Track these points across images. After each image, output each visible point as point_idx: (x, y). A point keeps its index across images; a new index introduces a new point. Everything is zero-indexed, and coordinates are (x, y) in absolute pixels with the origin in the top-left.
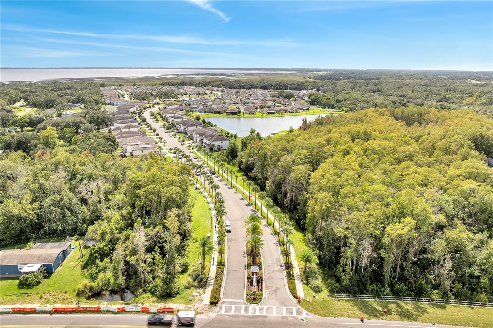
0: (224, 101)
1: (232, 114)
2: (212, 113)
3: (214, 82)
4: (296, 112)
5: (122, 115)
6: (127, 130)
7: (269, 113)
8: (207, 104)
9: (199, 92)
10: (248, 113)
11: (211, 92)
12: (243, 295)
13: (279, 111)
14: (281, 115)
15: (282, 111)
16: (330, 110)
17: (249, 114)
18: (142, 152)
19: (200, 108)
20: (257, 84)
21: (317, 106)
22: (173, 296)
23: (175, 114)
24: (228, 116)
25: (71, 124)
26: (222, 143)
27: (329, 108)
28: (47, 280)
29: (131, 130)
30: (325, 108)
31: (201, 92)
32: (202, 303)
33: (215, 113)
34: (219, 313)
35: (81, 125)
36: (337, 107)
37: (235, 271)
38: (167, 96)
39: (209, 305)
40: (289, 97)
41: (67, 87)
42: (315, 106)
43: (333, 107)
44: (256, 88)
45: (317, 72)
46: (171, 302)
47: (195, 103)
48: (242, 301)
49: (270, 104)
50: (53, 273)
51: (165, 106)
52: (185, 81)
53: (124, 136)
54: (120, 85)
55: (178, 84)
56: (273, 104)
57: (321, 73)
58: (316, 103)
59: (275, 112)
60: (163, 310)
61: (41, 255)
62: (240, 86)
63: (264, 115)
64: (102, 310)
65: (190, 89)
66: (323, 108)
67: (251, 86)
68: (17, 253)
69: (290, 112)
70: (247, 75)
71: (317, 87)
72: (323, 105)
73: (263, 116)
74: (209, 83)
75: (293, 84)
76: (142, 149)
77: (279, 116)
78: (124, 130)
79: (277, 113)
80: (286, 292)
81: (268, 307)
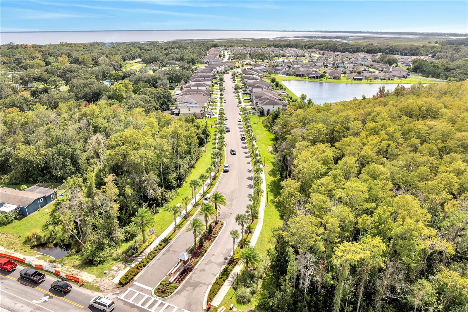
0: (316, 64)
1: (314, 77)
2: (295, 76)
3: (319, 45)
4: (389, 79)
5: (204, 74)
6: (196, 88)
7: (355, 79)
8: (295, 66)
9: (297, 54)
10: (332, 77)
11: (310, 55)
12: (158, 283)
13: (368, 77)
14: (369, 82)
15: (372, 78)
16: (434, 79)
17: (333, 79)
18: (189, 110)
19: (284, 70)
20: (364, 48)
21: (420, 74)
22: (94, 265)
23: (253, 75)
24: (309, 80)
25: (151, 79)
26: (273, 107)
27: (432, 77)
28: (17, 221)
29: (200, 88)
30: (428, 77)
31: (299, 54)
32: (112, 281)
33: (297, 76)
34: (118, 297)
35: (158, 81)
36: (443, 77)
37: (174, 252)
38: (262, 57)
39: (116, 285)
40: (390, 62)
41: (178, 46)
42: (417, 74)
43: (438, 76)
44: (362, 51)
45: (451, 36)
46: (87, 271)
47: (283, 65)
48: (150, 289)
49: (363, 69)
50: (27, 216)
51: (251, 67)
52: (292, 43)
53: (188, 93)
54: (231, 46)
55: (284, 46)
56: (367, 69)
57: (454, 38)
58: (418, 70)
59: (364, 78)
60: (71, 278)
61: (23, 198)
62: (344, 50)
63: (349, 81)
64: (26, 262)
65: (292, 51)
66: (426, 77)
67: (357, 50)
68: (9, 193)
69: (381, 79)
70: (365, 38)
71: (433, 52)
72: (427, 74)
73: (347, 82)
74: (315, 45)
75: (406, 49)
76: (189, 107)
77: (367, 82)
78: (193, 88)
79: (365, 79)
80: (205, 292)
81: (170, 304)
